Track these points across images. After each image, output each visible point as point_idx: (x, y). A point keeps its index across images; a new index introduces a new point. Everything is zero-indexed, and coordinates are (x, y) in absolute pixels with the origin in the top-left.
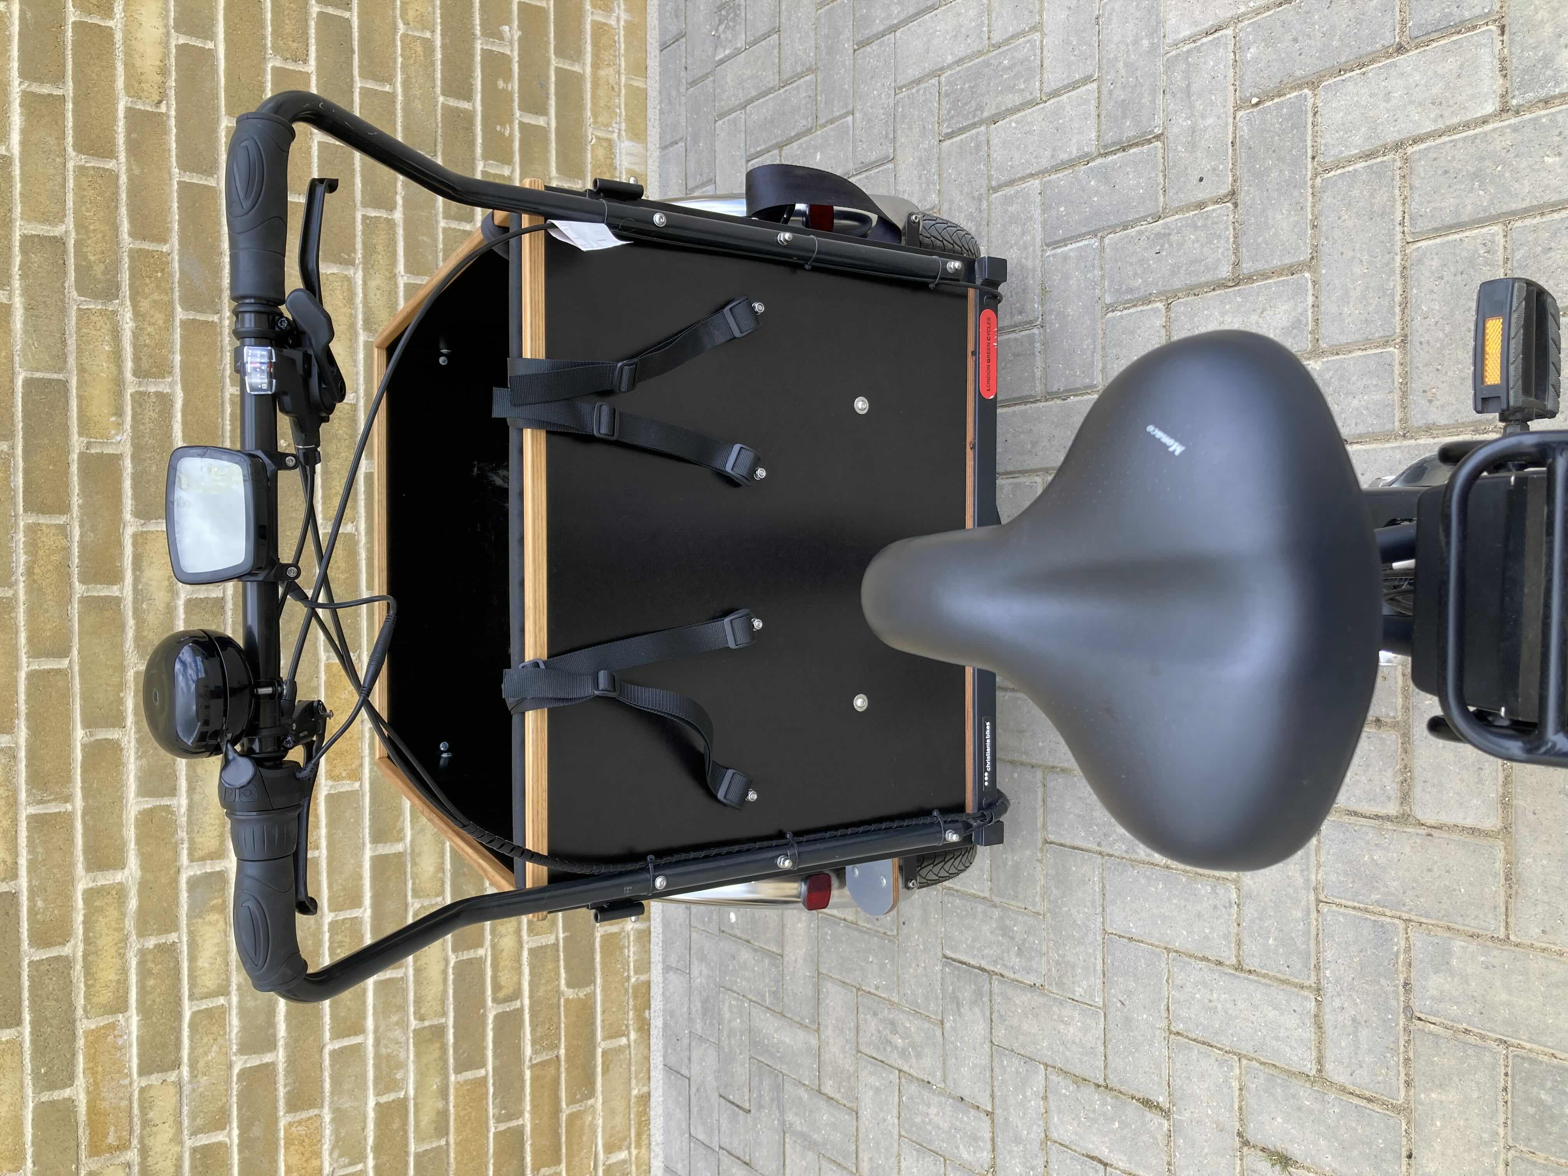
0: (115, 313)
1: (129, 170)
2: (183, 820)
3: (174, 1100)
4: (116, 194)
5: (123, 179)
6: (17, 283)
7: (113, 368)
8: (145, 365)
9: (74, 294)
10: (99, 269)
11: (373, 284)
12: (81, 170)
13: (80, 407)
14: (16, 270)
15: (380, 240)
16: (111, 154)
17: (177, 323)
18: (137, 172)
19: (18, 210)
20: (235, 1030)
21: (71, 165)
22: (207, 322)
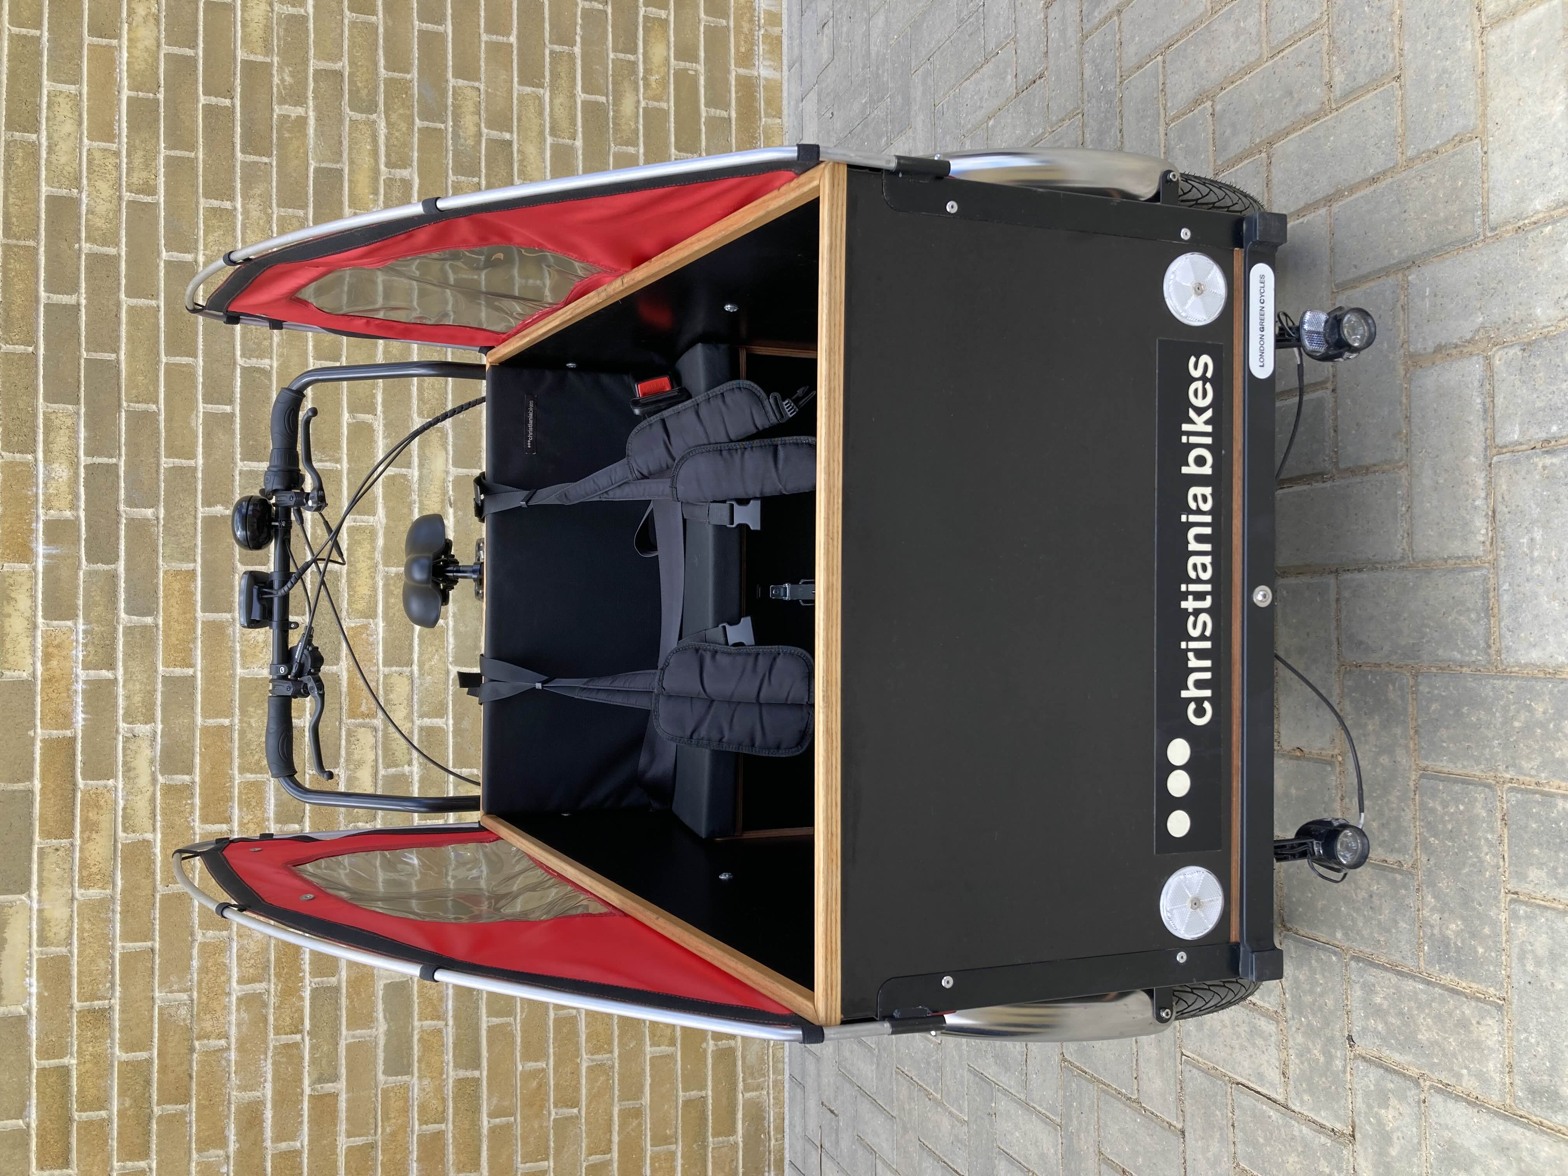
0: (374, 122)
1: (385, 23)
2: (416, 486)
3: (408, 688)
4: (377, 40)
5: (381, 30)
6: (311, 103)
7: (372, 161)
8: (393, 159)
9: (348, 110)
10: (364, 93)
11: (557, 102)
12: (353, 24)
13: (350, 188)
14: (310, 95)
15: (563, 69)
16: (374, 13)
17: (416, 129)
18: (390, 23)
19: (312, 52)
20: (451, 647)
21: (346, 21)
22: (436, 129)
